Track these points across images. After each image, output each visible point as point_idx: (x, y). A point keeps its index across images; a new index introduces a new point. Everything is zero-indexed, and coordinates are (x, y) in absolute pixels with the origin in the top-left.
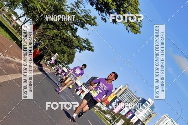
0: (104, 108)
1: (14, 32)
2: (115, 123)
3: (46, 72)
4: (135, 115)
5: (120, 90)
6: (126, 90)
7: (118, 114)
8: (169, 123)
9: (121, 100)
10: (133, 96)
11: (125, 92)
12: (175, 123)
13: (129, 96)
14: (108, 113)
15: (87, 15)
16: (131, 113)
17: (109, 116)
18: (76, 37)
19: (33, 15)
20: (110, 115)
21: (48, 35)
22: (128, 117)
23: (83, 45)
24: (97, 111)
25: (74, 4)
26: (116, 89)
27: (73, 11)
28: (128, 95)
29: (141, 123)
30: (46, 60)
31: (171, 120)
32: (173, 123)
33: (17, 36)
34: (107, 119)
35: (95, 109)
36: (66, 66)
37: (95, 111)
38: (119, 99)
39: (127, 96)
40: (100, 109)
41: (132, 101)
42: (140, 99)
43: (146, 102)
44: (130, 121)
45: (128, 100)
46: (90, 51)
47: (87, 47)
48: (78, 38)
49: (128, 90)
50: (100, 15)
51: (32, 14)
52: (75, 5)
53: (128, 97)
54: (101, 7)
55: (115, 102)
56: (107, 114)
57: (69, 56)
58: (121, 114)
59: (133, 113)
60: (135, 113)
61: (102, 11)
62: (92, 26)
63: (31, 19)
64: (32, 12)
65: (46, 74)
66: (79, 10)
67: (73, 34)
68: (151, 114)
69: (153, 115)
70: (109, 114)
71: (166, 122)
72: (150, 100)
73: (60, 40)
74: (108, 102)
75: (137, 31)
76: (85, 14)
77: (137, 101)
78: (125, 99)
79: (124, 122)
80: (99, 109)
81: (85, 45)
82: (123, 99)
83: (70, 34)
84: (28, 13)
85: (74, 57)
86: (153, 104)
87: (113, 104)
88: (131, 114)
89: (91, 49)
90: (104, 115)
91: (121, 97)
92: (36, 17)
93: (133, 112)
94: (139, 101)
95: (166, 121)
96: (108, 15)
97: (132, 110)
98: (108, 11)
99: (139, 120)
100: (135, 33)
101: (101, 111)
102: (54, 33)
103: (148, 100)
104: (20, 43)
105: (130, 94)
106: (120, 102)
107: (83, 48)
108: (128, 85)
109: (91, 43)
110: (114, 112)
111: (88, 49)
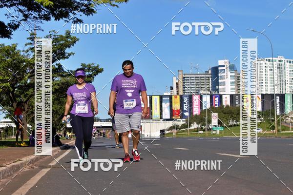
0: (181, 122)
2: (208, 126)
4: (222, 95)
5: (177, 84)
6: (184, 78)
7: (203, 112)
8: (268, 66)
9: (190, 94)
10: (198, 77)
11: (186, 81)
12: (274, 59)
13: (193, 81)
14: (190, 123)
15: (56, 39)
16: (216, 97)
17: (195, 126)
18: (68, 75)
20: (195, 123)
22: (216, 105)
24: (177, 133)
25: (30, 41)
26: (172, 88)
28: (191, 81)
31: (266, 60)
32: (272, 61)
34: (196, 130)
35: (172, 133)
37: (174, 134)
38: (186, 96)
39: (192, 84)
40: (177, 127)
41: (202, 84)
42: (210, 72)
43: (220, 68)
44: (223, 106)
45: (197, 86)
46: (99, 74)
47: (91, 73)
49: (186, 76)
50: (68, 20)
52: (32, 42)
53: (194, 84)
54: (61, 11)
55: (185, 103)
56: (190, 126)
58: (205, 110)
59: (217, 95)
60: (220, 93)
61: (66, 15)
62: (73, 45)
67: (62, 76)
68: (238, 75)
69: (240, 75)
70: (193, 123)
71: (264, 68)
72: (221, 62)
74: (178, 111)
76: (52, 40)
77: (209, 77)
78: (193, 89)
79: (216, 114)
80: (177, 129)
81: (87, 73)
83: (59, 78)
86: (229, 63)
87: (186, 108)
88: (217, 99)
89: (98, 71)
90: (189, 129)
91: (187, 91)
93: (216, 93)
94: (210, 76)
95: (262, 67)
96: (76, 12)
97: (214, 93)
98: (72, 7)
99: (232, 96)
100: (126, 1)
101: (181, 128)
103: (219, 64)
105: (192, 79)
106: (191, 98)
107: (89, 79)
108: (180, 71)
109: (93, 64)
110: (196, 115)
111: (95, 75)
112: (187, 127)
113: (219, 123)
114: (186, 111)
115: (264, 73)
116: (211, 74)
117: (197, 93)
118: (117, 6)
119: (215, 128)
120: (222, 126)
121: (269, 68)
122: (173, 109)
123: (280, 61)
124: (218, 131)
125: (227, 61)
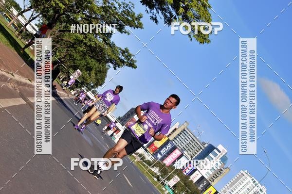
0: (149, 157)
1: (14, 33)
2: (165, 181)
3: (62, 98)
4: (197, 170)
5: (175, 129)
6: (185, 130)
7: (171, 167)
8: (250, 185)
9: (176, 145)
10: (194, 140)
11: (183, 133)
12: (259, 184)
13: (188, 140)
14: (155, 165)
15: (128, 12)
17: (156, 170)
18: (110, 45)
19: (44, 9)
20: (158, 169)
21: (67, 41)
23: (119, 59)
24: (139, 162)
27: (107, 5)
28: (187, 138)
29: (205, 182)
30: (61, 80)
31: (253, 180)
32: (256, 185)
33: (18, 40)
34: (154, 174)
35: (136, 159)
36: (93, 89)
37: (136, 161)
38: (172, 144)
39: (186, 140)
40: (143, 158)
41: (192, 148)
42: (206, 145)
43: (215, 150)
44: (189, 178)
45: (187, 146)
46: (131, 68)
47: (125, 61)
48: (112, 46)
49: (187, 130)
50: (149, 12)
51: (42, 7)
55: (166, 148)
56: (153, 167)
57: (98, 74)
61: (151, 7)
62: (134, 28)
63: (41, 16)
64: (43, 4)
65: (61, 101)
66: (117, 3)
67: (104, 40)
68: (222, 169)
69: (224, 171)
70: (157, 167)
71: (245, 183)
72: (220, 147)
73: (85, 50)
74: (156, 147)
75: (205, 39)
76: (124, 9)
77: (201, 148)
78: (182, 144)
79: (179, 179)
80: (141, 159)
81: (123, 58)
82: (179, 145)
83: (101, 40)
84: (37, 5)
85: (106, 76)
86: (226, 154)
87: (163, 151)
89: (132, 65)
90: (149, 168)
91: (176, 141)
92: (48, 12)
94: (203, 148)
95: (245, 181)
96: (160, 12)
98: (161, 6)
99: (202, 178)
100: (201, 42)
101: (145, 162)
102: (75, 38)
103: (218, 147)
104: (22, 51)
105: (189, 137)
106: (174, 149)
107: (120, 63)
108: (187, 123)
109: (133, 56)
110: (165, 164)
111: (127, 65)
112: (150, 165)
113: (174, 186)
114: (160, 154)
115: (241, 186)
116: (205, 148)
117: (182, 151)
118: (191, 39)
119: (167, 187)
120: (173, 191)
121: (248, 187)
122: (154, 143)
123: (261, 190)
124: (167, 192)
125: (226, 151)
